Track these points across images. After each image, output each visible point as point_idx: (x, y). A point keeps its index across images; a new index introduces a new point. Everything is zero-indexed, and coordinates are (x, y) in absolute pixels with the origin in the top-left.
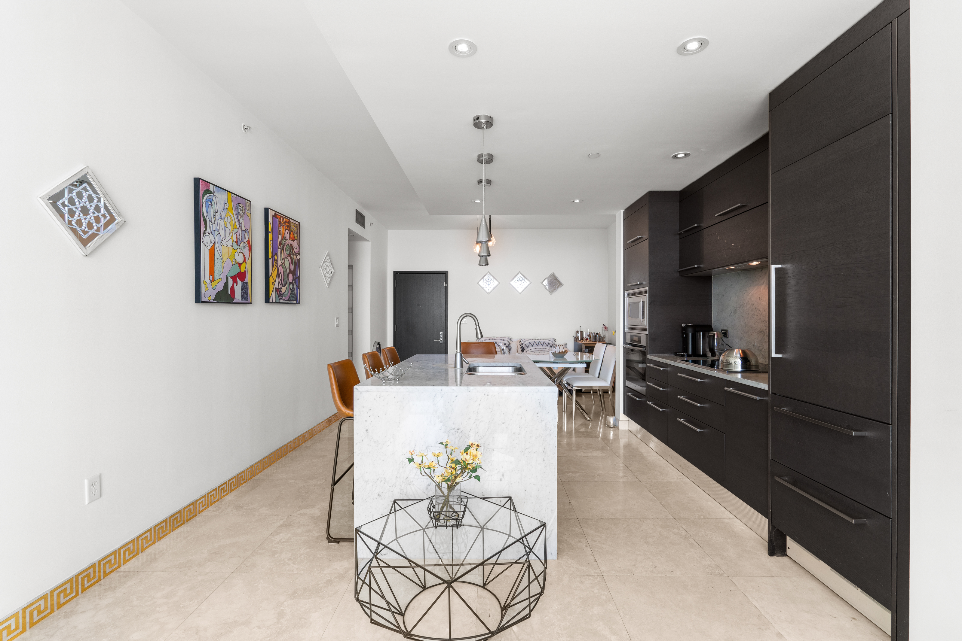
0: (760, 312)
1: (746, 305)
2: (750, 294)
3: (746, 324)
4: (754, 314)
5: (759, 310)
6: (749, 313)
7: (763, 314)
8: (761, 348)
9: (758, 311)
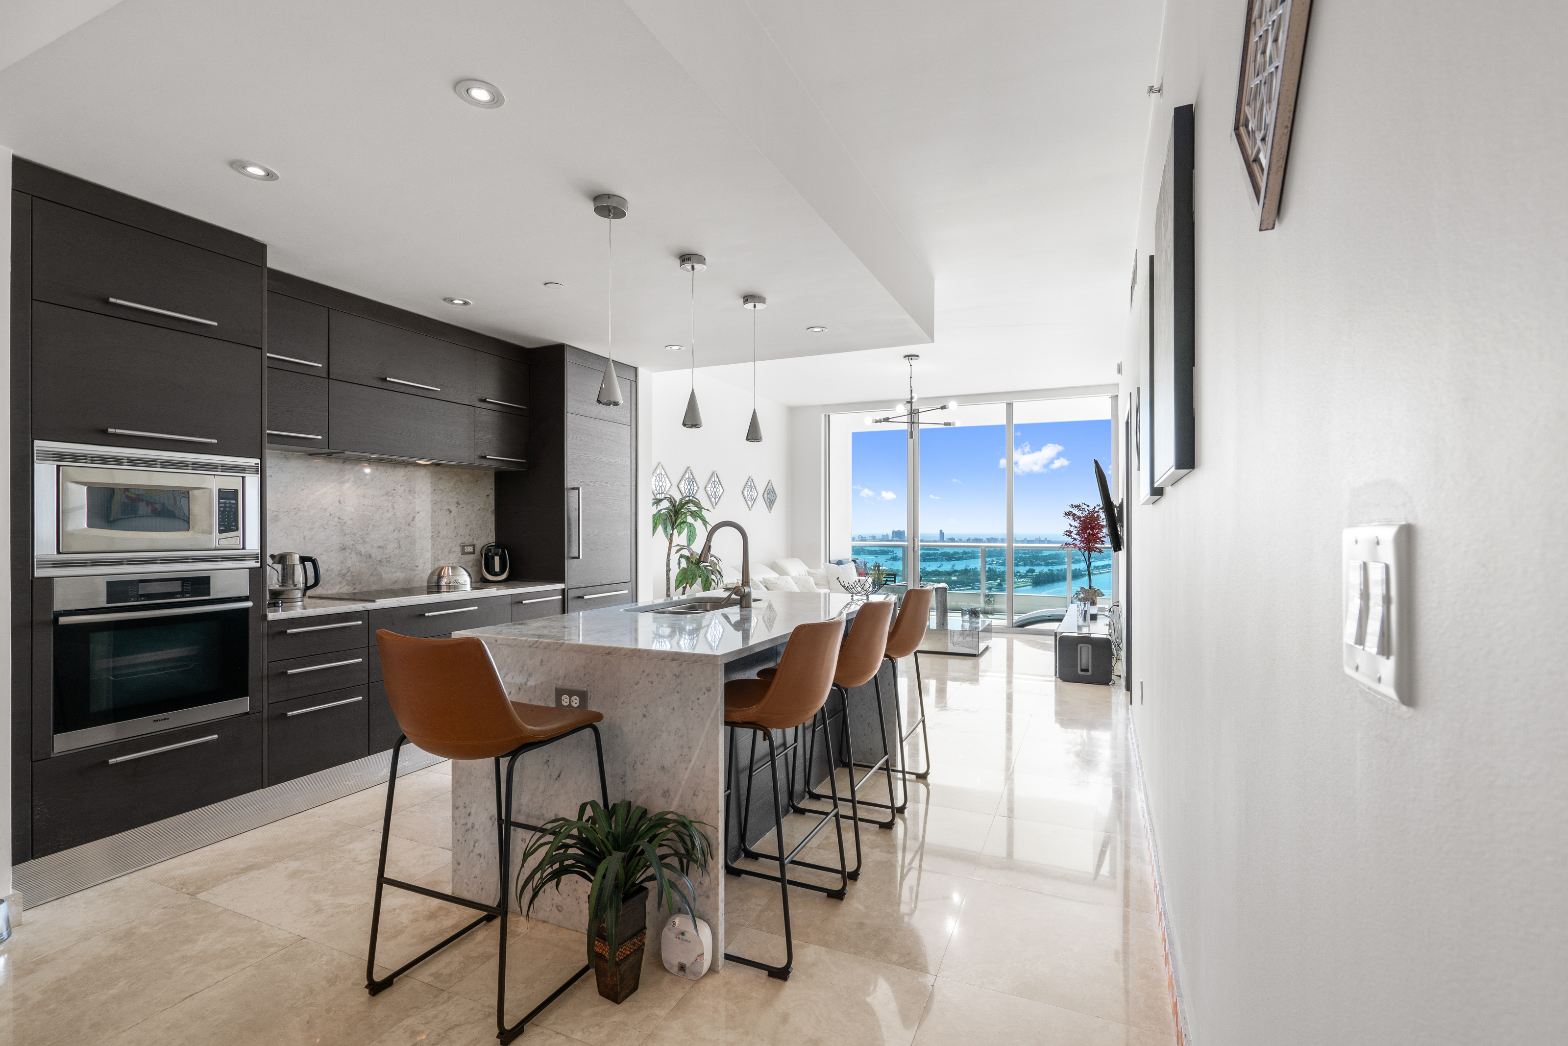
0: (341, 521)
1: (305, 509)
2: (318, 493)
3: (306, 539)
4: (327, 524)
5: (339, 518)
6: (314, 522)
7: (348, 523)
8: (344, 571)
9: (336, 520)
